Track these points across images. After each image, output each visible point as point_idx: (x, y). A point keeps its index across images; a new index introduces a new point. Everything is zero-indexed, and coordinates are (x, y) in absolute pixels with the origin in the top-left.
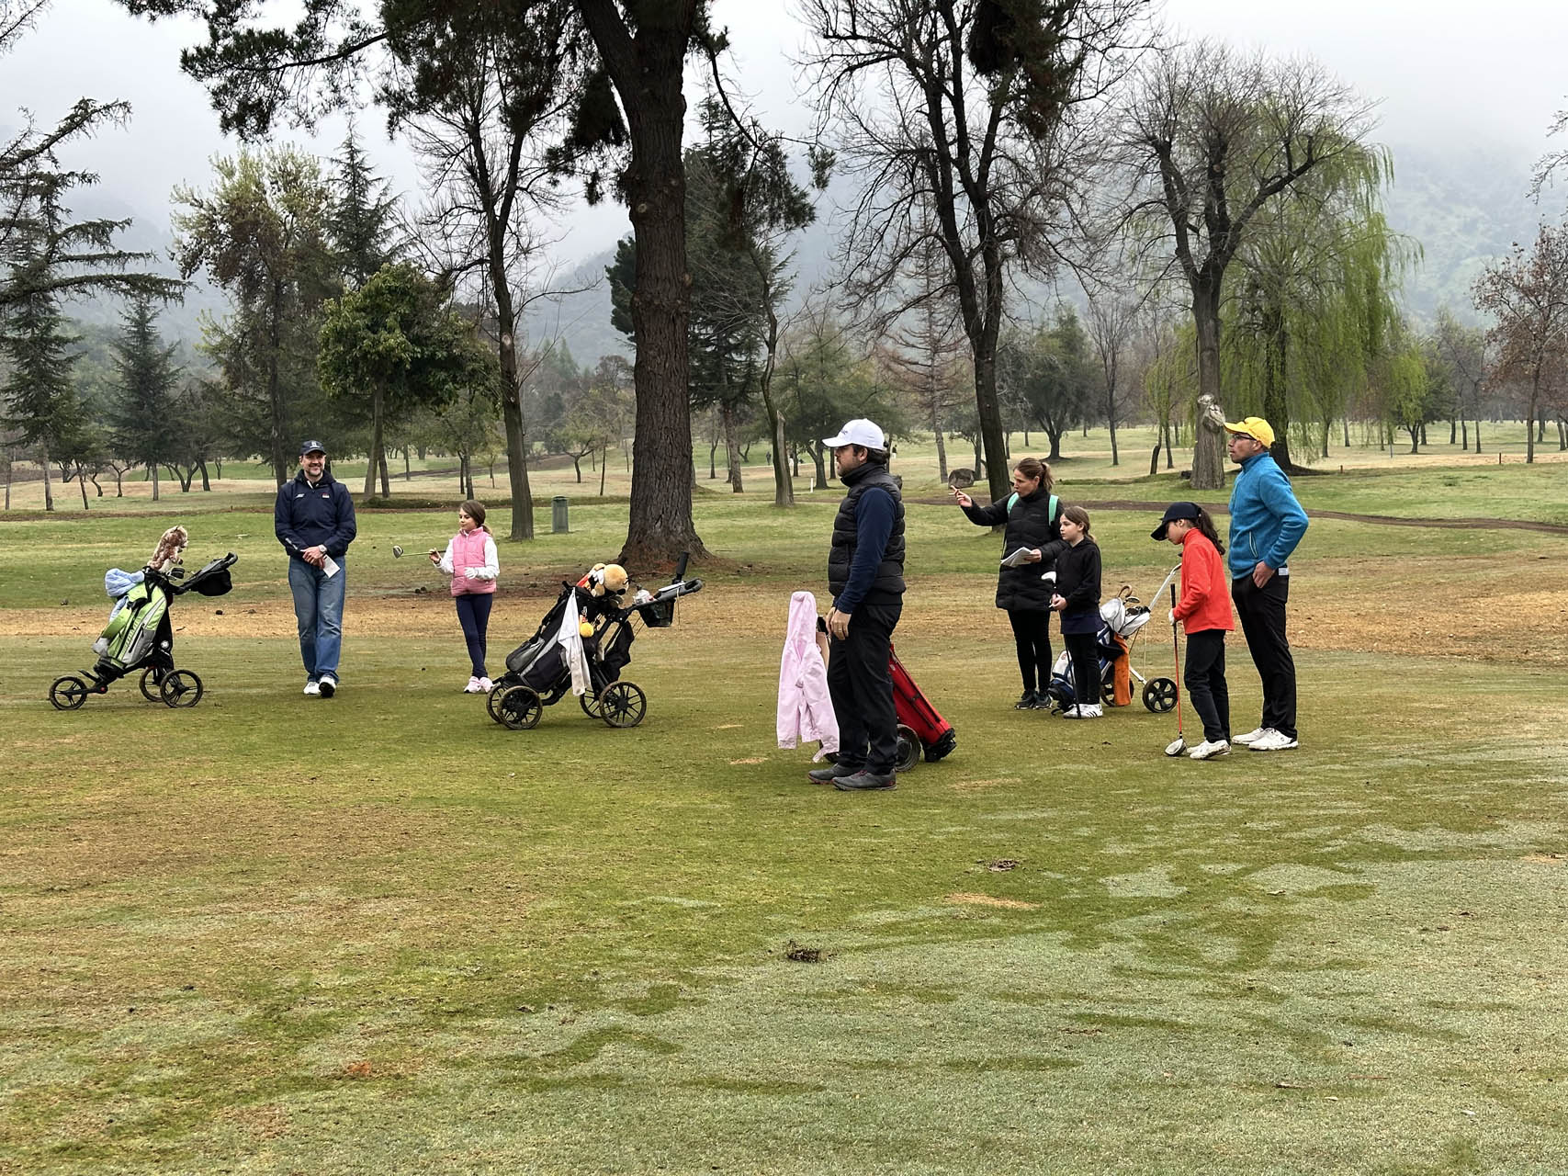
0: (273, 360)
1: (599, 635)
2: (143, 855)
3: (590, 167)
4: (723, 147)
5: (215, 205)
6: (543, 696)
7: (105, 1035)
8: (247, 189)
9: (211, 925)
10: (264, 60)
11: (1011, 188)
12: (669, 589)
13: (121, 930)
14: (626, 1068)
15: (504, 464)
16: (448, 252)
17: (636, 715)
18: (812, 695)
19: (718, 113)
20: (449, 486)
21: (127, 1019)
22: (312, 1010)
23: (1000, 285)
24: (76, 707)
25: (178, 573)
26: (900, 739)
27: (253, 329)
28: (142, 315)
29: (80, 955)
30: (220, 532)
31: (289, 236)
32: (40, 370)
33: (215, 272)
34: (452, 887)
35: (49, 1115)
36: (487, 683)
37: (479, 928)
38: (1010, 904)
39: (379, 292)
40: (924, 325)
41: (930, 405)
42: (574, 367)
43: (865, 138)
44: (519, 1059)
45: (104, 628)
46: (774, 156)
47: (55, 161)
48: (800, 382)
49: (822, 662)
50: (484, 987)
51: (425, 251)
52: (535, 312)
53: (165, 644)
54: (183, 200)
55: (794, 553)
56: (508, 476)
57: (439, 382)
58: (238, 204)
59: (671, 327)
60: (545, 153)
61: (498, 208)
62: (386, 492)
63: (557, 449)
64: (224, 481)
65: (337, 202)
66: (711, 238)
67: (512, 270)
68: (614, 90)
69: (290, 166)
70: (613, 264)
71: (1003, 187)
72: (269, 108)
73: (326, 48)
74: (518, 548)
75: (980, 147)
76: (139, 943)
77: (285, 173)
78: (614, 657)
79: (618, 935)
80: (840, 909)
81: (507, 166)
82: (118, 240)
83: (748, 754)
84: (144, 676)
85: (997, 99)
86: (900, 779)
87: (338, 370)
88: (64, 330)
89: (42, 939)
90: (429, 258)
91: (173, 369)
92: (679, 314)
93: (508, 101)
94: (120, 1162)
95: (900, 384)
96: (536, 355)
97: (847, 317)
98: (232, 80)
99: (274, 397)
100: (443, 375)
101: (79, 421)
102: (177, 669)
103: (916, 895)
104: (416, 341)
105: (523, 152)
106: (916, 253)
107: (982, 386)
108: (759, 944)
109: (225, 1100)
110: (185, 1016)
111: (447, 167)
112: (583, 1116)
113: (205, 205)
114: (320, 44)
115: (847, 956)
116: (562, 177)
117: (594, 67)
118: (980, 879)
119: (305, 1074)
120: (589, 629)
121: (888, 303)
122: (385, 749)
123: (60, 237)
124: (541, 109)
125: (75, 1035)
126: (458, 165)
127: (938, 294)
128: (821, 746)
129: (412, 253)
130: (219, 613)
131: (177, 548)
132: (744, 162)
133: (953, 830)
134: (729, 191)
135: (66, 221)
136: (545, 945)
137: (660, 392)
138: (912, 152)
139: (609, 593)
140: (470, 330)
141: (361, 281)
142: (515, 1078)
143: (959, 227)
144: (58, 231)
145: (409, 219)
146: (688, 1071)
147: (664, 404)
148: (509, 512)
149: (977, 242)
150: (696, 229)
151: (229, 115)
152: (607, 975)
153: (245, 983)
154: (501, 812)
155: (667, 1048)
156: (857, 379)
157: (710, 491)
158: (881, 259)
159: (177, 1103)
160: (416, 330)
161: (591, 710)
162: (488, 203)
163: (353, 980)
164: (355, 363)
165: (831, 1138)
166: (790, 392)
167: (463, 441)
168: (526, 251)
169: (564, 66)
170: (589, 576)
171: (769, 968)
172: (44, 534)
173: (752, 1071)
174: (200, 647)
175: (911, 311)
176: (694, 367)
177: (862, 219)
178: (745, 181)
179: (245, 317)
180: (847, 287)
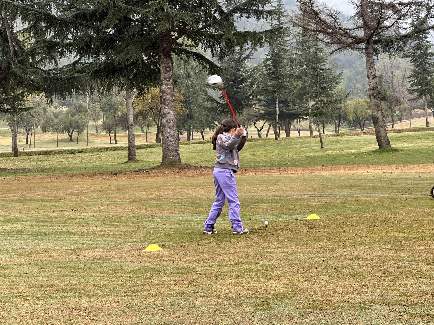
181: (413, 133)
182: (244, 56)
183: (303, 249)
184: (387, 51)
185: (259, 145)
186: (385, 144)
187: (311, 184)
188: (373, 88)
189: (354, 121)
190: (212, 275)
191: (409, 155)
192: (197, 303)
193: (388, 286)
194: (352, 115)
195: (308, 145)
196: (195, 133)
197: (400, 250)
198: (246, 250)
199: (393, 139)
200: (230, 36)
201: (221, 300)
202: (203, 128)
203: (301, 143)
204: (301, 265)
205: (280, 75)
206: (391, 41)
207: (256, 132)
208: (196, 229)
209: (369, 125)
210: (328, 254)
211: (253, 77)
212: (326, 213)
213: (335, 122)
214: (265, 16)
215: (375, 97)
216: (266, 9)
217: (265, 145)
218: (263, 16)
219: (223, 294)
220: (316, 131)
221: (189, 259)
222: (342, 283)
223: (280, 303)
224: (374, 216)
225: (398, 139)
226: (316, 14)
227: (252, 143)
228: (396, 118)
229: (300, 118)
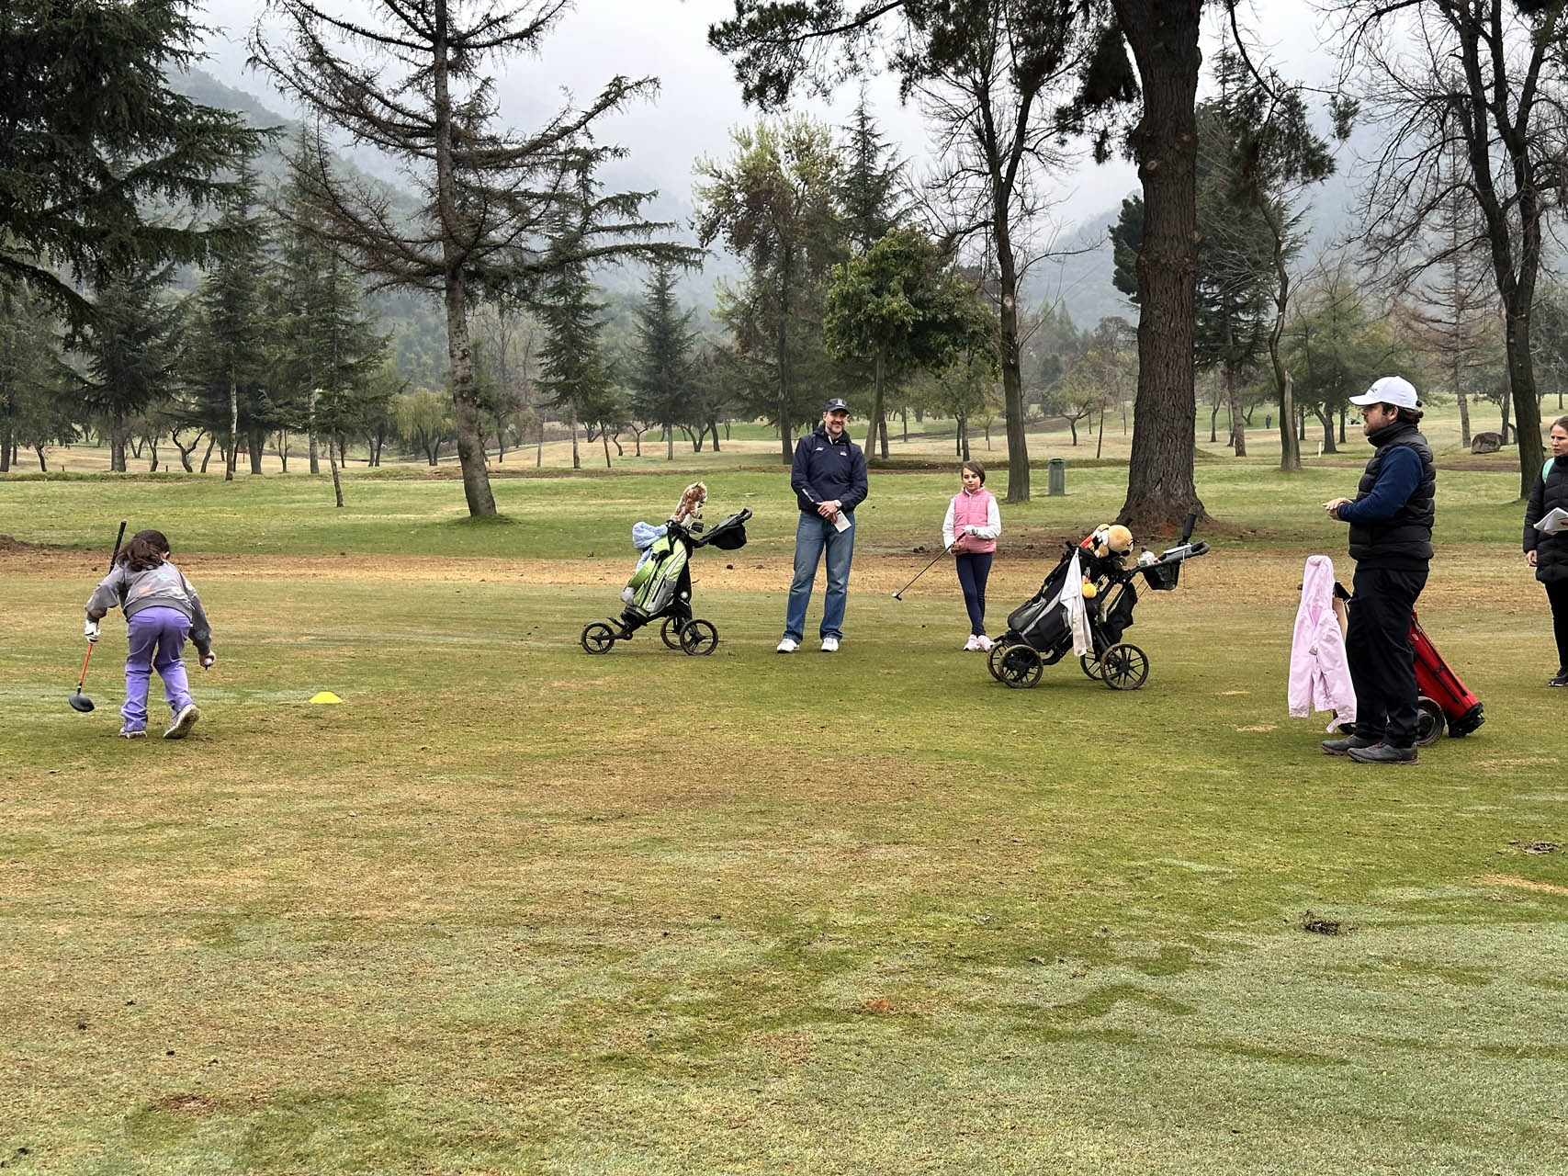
0: (782, 325)
1: (1101, 596)
2: (670, 792)
3: (1100, 126)
4: (1239, 100)
5: (733, 176)
6: (1044, 656)
7: (643, 954)
8: (763, 159)
9: (732, 861)
10: (785, 32)
11: (1554, 133)
12: (1175, 551)
13: (653, 859)
14: (1139, 1026)
15: (1001, 427)
16: (954, 215)
17: (1137, 678)
18: (1326, 663)
19: (1234, 64)
20: (945, 448)
21: (662, 942)
22: (831, 947)
23: (1539, 237)
24: (604, 651)
25: (697, 527)
26: (1422, 712)
27: (764, 295)
28: (663, 283)
29: (618, 880)
30: (727, 490)
31: (800, 203)
32: (571, 335)
33: (730, 240)
34: (960, 838)
35: (596, 1026)
36: (986, 642)
37: (988, 879)
38: (1548, 888)
39: (884, 256)
40: (1449, 281)
41: (1454, 365)
42: (1073, 329)
43: (1392, 85)
44: (1032, 1009)
45: (630, 578)
46: (1293, 107)
47: (590, 137)
48: (1311, 342)
49: (1338, 629)
50: (995, 937)
51: (931, 215)
52: (1037, 273)
53: (684, 595)
54: (702, 171)
55: (1302, 519)
56: (1005, 438)
57: (939, 345)
58: (754, 173)
59: (1178, 287)
60: (1053, 112)
61: (1004, 170)
62: (885, 453)
63: (1054, 412)
64: (732, 442)
65: (847, 168)
66: (1221, 194)
67: (1016, 231)
68: (1127, 46)
69: (804, 135)
70: (1116, 224)
71: (1545, 132)
72: (788, 79)
73: (844, 17)
74: (1015, 510)
75: (1520, 90)
76: (671, 872)
77: (799, 142)
78: (1117, 619)
79: (1127, 894)
80: (1360, 883)
81: (1015, 127)
82: (645, 211)
83: (1255, 722)
84: (665, 625)
85: (1541, 40)
86: (1422, 753)
87: (843, 334)
88: (592, 298)
89: (584, 864)
90: (935, 222)
91: (689, 334)
92: (1186, 273)
93: (1019, 62)
94: (660, 1074)
95: (1420, 344)
96: (1035, 318)
97: (1366, 272)
98: (755, 53)
99: (782, 360)
100: (943, 338)
101: (604, 384)
102: (695, 618)
103: (1443, 873)
104: (919, 304)
105: (1031, 113)
106: (1444, 204)
107: (1514, 344)
108: (1273, 912)
109: (754, 1025)
110: (714, 943)
111: (955, 130)
112: (1098, 1069)
113: (724, 176)
114: (839, 14)
115: (1369, 930)
116: (1069, 137)
117: (1107, 24)
118: (1514, 861)
119: (827, 1006)
120: (1092, 590)
121: (1410, 257)
122: (889, 702)
123: (593, 209)
124: (1051, 68)
125: (616, 955)
126: (966, 128)
127: (1466, 247)
128: (1336, 716)
129: (917, 217)
130: (730, 567)
131: (697, 503)
132: (1260, 115)
133: (1481, 808)
134: (1243, 145)
135: (599, 194)
136: (1054, 899)
137: (1163, 352)
138: (1443, 97)
139: (1113, 554)
140: (971, 293)
141: (867, 246)
142: (1028, 1026)
143: (1493, 176)
144: (592, 203)
145: (917, 183)
146: (1203, 1034)
147: (1167, 365)
148: (1006, 474)
149: (1513, 191)
150: (1205, 185)
151: (751, 86)
152: (1117, 932)
153: (767, 916)
154: (1006, 768)
155: (1180, 1010)
156: (1372, 339)
157: (1211, 455)
158: (1405, 211)
159: (709, 1024)
160: (919, 293)
161: (1091, 671)
162: (995, 163)
163: (868, 920)
164: (859, 327)
165: (1357, 1112)
166: (1298, 353)
167: (961, 404)
168: (1030, 213)
169: (1076, 23)
170: (1093, 537)
171: (1286, 938)
172: (571, 490)
173: (1270, 1039)
174: (712, 598)
175: (1436, 265)
176: (1197, 327)
177: (1386, 171)
178: (1260, 134)
179: (757, 282)
180: (1366, 241)
181: (545, 480)
182: (153, 273)
183: (305, 787)
184: (495, 298)
185: (186, 492)
186: (483, 508)
187: (317, 605)
188: (463, 378)
189: (415, 441)
190: (93, 855)
191: (536, 533)
192: (61, 930)
193: (492, 878)
194: (410, 428)
195: (306, 497)
196: (21, 450)
197: (517, 788)
198: (174, 788)
199: (501, 491)
200: (127, 236)
201: (119, 923)
202: (44, 439)
203: (288, 491)
204: (303, 829)
205: (245, 330)
206: (505, 277)
207: (179, 453)
208: (45, 727)
209: (447, 451)
210: (361, 800)
211: (176, 326)
212: (352, 687)
213: (371, 443)
214: (212, 195)
215: (465, 400)
216: (215, 179)
217: (201, 492)
218: (208, 195)
219: (123, 906)
220: (323, 457)
221: (32, 812)
222: (394, 872)
223: (257, 926)
224: (460, 697)
225: (512, 493)
226: (336, 199)
227: (168, 485)
228: (507, 439)
229: (287, 428)
